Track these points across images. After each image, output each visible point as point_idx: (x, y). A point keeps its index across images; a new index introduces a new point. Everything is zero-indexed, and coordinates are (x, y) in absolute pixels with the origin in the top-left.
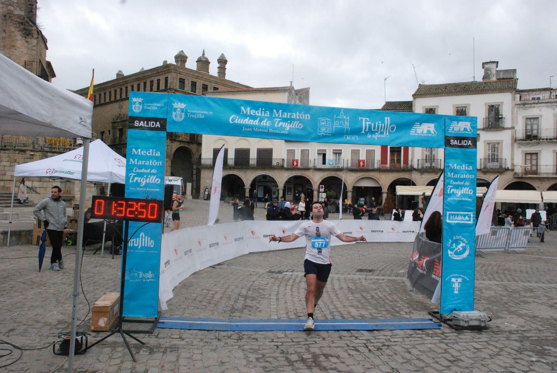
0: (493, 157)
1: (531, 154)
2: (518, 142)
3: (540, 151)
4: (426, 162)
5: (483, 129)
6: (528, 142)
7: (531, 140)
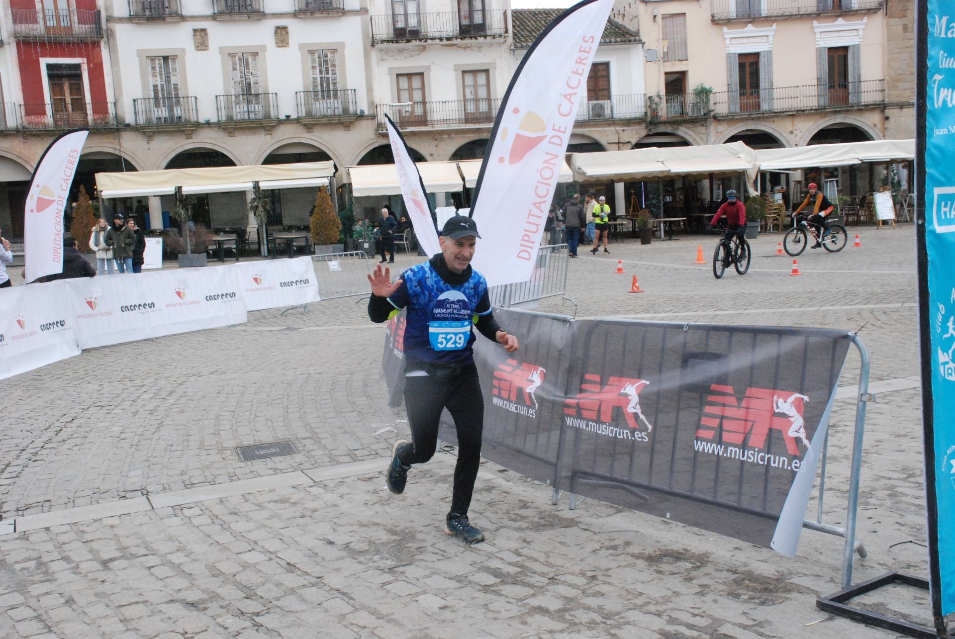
0: (325, 85)
1: (409, 76)
2: (380, 46)
3: (428, 67)
4: (157, 105)
5: (295, 15)
6: (402, 45)
7: (408, 41)
